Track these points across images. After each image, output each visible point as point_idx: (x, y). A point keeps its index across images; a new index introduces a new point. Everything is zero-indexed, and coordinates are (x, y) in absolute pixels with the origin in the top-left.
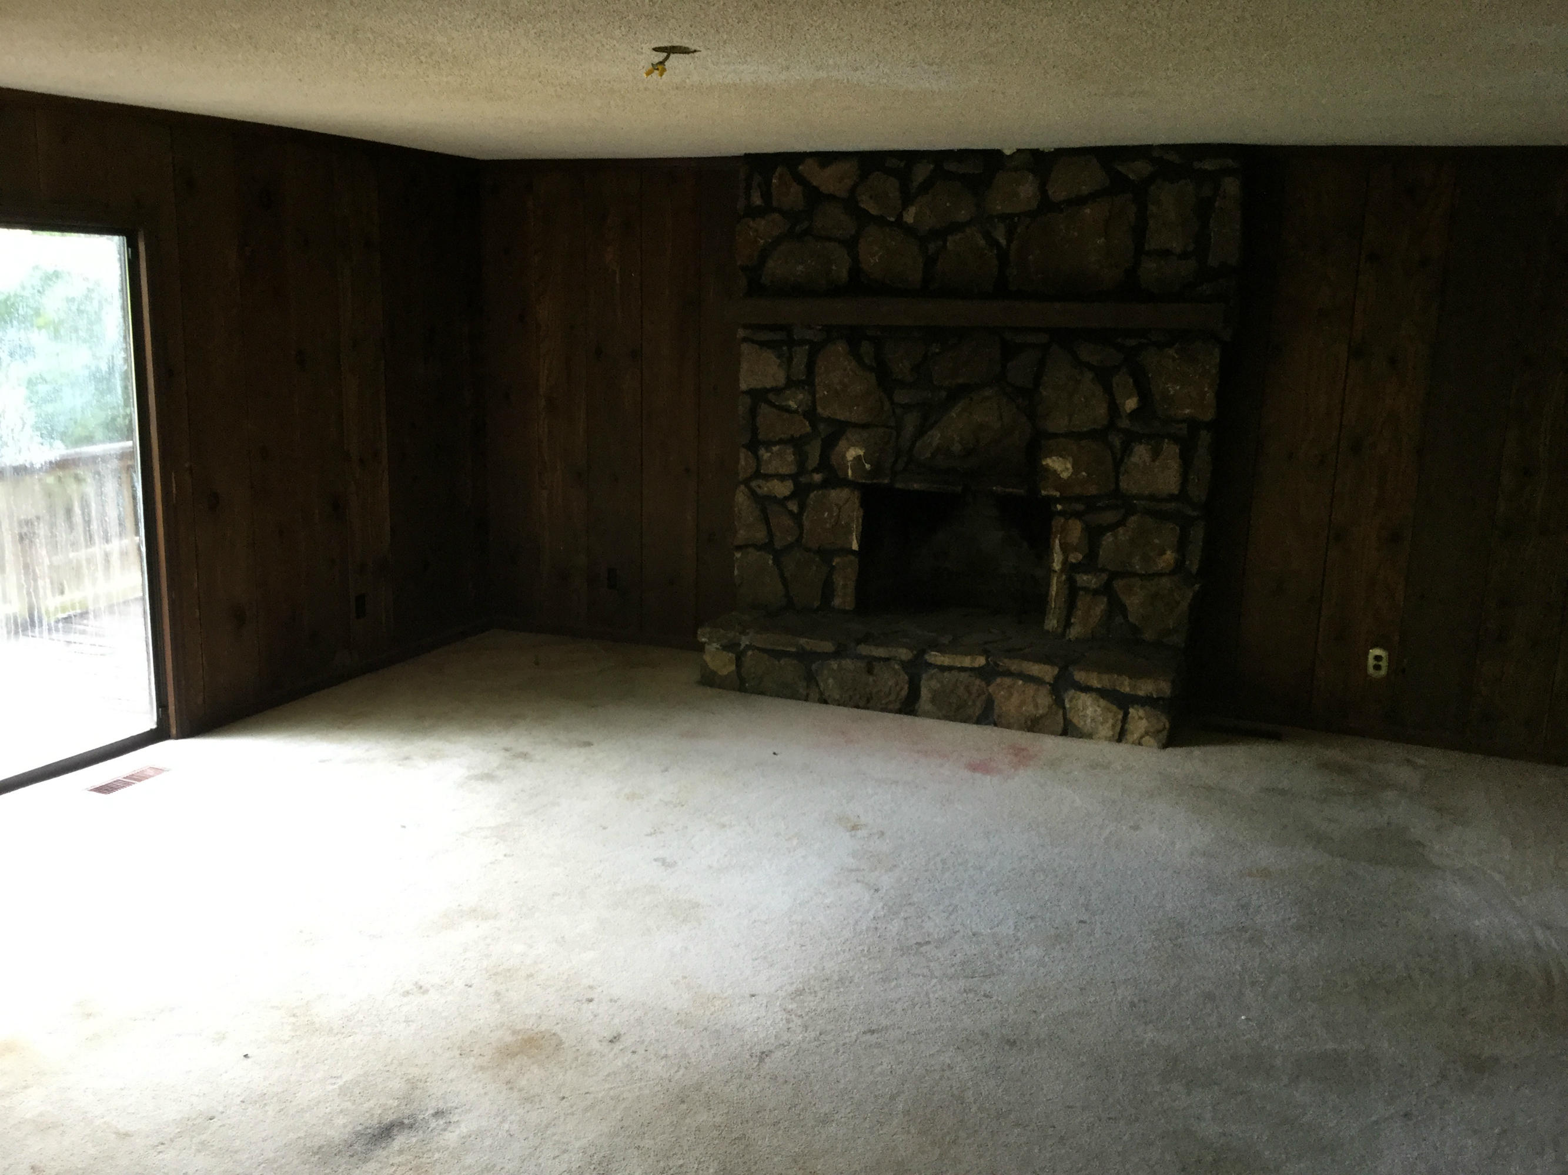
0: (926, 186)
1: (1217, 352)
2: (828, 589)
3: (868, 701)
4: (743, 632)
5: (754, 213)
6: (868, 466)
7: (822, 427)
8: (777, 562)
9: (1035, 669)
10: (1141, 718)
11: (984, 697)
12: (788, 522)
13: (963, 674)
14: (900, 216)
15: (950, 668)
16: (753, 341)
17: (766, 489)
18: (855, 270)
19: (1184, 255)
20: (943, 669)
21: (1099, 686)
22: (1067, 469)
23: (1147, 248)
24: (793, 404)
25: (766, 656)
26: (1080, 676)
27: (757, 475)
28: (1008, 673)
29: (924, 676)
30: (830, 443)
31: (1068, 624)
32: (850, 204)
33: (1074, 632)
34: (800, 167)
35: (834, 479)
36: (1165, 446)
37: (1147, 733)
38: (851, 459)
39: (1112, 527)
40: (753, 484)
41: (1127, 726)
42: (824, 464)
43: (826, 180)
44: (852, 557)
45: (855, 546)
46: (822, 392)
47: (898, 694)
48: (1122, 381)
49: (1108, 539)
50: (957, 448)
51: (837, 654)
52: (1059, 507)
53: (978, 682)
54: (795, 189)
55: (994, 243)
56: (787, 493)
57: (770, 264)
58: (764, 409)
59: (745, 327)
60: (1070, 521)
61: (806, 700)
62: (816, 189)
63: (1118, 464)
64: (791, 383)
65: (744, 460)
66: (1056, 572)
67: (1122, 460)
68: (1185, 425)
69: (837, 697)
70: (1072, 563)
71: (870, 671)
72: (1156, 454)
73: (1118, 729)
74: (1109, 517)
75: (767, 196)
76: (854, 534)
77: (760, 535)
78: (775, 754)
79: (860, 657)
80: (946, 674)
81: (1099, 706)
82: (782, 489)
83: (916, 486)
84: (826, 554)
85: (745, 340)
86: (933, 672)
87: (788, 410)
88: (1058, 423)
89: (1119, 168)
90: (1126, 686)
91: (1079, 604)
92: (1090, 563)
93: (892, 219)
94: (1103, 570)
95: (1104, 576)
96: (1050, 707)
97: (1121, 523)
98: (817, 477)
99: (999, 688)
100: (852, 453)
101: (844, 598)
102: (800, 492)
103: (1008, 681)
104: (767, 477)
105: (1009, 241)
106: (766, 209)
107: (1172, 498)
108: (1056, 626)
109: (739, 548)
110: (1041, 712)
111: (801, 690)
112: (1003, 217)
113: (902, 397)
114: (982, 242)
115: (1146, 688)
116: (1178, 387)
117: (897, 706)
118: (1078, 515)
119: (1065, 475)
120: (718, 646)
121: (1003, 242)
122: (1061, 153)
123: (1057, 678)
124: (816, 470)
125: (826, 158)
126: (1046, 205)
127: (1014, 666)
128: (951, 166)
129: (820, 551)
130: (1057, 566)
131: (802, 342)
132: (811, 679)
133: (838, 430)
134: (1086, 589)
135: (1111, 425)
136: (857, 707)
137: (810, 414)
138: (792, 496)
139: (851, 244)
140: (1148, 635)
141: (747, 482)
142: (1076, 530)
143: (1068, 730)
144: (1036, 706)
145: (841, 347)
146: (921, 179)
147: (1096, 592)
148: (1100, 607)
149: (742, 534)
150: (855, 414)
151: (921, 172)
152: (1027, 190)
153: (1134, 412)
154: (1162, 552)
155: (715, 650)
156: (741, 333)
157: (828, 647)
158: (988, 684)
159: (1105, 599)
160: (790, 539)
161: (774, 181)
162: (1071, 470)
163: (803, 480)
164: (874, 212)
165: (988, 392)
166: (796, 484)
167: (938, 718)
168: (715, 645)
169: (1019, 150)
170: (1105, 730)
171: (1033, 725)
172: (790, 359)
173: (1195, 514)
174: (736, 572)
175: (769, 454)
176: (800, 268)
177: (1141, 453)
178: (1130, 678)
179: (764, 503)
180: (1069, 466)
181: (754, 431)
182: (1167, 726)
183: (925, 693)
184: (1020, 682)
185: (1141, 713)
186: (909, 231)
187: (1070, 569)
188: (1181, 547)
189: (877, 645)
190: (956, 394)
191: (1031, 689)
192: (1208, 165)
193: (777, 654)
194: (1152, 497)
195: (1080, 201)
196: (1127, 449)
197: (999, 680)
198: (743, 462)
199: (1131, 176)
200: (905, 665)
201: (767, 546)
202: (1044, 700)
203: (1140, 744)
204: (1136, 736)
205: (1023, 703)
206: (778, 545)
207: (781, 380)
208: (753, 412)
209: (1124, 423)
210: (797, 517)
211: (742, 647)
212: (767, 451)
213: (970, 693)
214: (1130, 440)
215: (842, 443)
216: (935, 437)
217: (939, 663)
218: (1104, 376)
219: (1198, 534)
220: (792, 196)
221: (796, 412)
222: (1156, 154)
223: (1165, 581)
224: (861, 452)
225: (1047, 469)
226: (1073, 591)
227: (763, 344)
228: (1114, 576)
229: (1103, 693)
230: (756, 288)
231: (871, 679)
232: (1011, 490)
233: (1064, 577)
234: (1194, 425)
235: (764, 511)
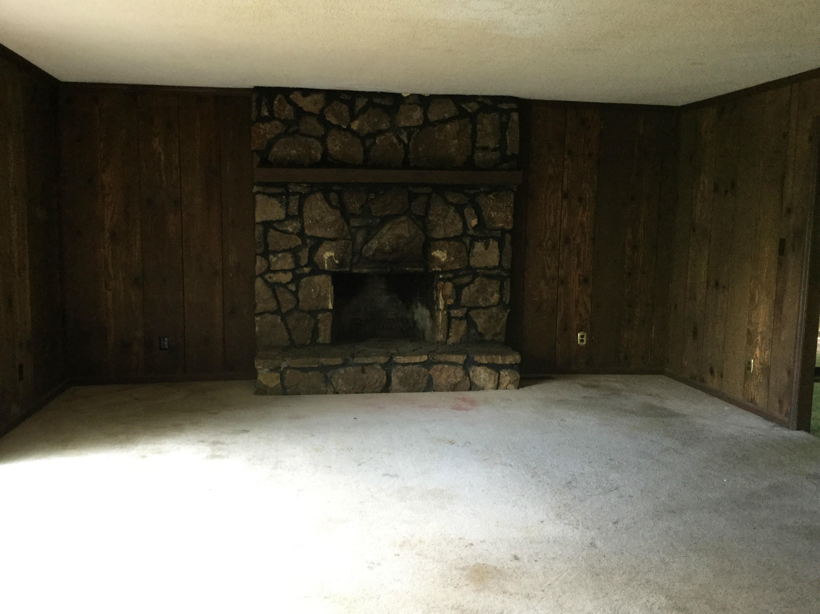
0: (364, 110)
1: (512, 196)
2: (315, 332)
3: (364, 388)
4: (283, 360)
5: (262, 119)
6: (337, 262)
7: (308, 241)
8: (283, 319)
9: (453, 358)
10: (506, 376)
11: (427, 377)
12: (289, 296)
13: (415, 366)
14: (349, 126)
15: (408, 364)
16: (264, 194)
17: (274, 279)
18: (325, 153)
19: (495, 150)
20: (404, 365)
21: (486, 362)
22: (445, 257)
23: (477, 145)
24: (291, 230)
25: (299, 372)
26: (477, 358)
27: (269, 270)
28: (440, 362)
29: (394, 370)
30: (313, 250)
31: (448, 337)
32: (321, 118)
33: (451, 341)
34: (291, 96)
35: (317, 270)
36: (491, 242)
37: (510, 383)
38: (327, 258)
39: (468, 284)
40: (267, 276)
41: (500, 381)
42: (311, 262)
43: (306, 104)
44: (329, 313)
45: (331, 307)
46: (308, 222)
47: (381, 383)
48: (468, 211)
49: (466, 291)
50: (387, 248)
51: (343, 365)
52: (441, 276)
53: (423, 369)
54: (288, 107)
55: (400, 141)
56: (289, 280)
57: (275, 149)
58: (272, 232)
59: (259, 184)
60: (446, 283)
61: (326, 394)
62: (301, 108)
63: (468, 252)
64: (288, 217)
65: (260, 264)
66: (441, 310)
67: (470, 249)
68: (500, 232)
69: (345, 389)
70: (449, 305)
71: (363, 371)
72: (487, 246)
73: (497, 382)
74: (466, 280)
75: (271, 111)
76: (330, 300)
77: (273, 305)
79: (358, 365)
80: (406, 367)
81: (487, 373)
82: (286, 278)
83: (365, 271)
84: (313, 313)
85: (258, 192)
86: (399, 367)
87: (286, 232)
88: (439, 233)
89: (463, 106)
90: (499, 360)
91: (453, 326)
92: (457, 304)
93: (345, 127)
94: (464, 307)
95: (465, 310)
96: (463, 377)
97: (472, 282)
98: (307, 270)
99: (435, 371)
100: (328, 255)
101: (324, 336)
102: (296, 279)
103: (440, 366)
104: (275, 272)
105: (409, 140)
106: (271, 118)
107: (495, 268)
108: (442, 338)
109: (257, 315)
110: (459, 380)
111: (323, 388)
112: (405, 128)
113: (355, 223)
114: (395, 140)
115: (509, 360)
116: (496, 213)
117: (380, 389)
118: (449, 280)
119: (443, 260)
120: (268, 370)
121: (406, 141)
122: (433, 97)
123: (465, 361)
124: (306, 266)
125: (306, 92)
126: (426, 123)
127: (442, 358)
128: (377, 100)
129: (310, 312)
130: (441, 307)
131: (294, 194)
132: (327, 381)
133: (318, 242)
134: (456, 318)
135: (465, 233)
136: (357, 393)
137: (301, 234)
138: (292, 281)
139: (323, 139)
140: (488, 338)
141: (262, 276)
142: (449, 287)
143: (472, 387)
144: (456, 378)
145: (319, 196)
146: (361, 106)
147: (461, 319)
148: (463, 326)
149: (260, 307)
150: (330, 233)
151: (361, 103)
152: (417, 114)
153: (476, 226)
154: (492, 295)
155: (266, 373)
156: (255, 189)
157: (339, 361)
158: (429, 370)
159: (466, 322)
160: (291, 306)
161: (275, 102)
162: (446, 257)
163: (298, 272)
164: (334, 121)
165: (403, 218)
166: (294, 274)
167: (403, 392)
168: (266, 370)
169: (411, 94)
170: (491, 385)
171: (454, 388)
172: (287, 205)
173: (505, 275)
174: (257, 329)
175: (275, 259)
176: (294, 152)
177: (479, 247)
178: (501, 356)
179: (273, 287)
180: (445, 255)
181: (266, 245)
182: (519, 377)
183: (394, 380)
184: (446, 366)
185: (507, 373)
186: (354, 133)
187: (448, 308)
188: (501, 292)
189: (367, 356)
190: (384, 220)
191: (452, 369)
192: (505, 106)
193: (305, 370)
194: (486, 268)
195: (445, 121)
196: (472, 245)
197: (435, 367)
198: (258, 263)
199: (469, 110)
200: (383, 366)
201: (278, 312)
202: (460, 373)
203: (506, 389)
204: (505, 385)
205: (449, 376)
206: (284, 310)
207: (283, 216)
208: (265, 235)
209: (471, 232)
210: (295, 294)
211: (282, 369)
212: (275, 257)
213: (420, 376)
214: (473, 239)
215: (321, 249)
216: (374, 244)
217: (402, 362)
218: (459, 209)
219: (507, 285)
220: (288, 112)
221: (292, 233)
222: (479, 100)
223: (494, 310)
224: (333, 254)
225: (434, 257)
226: (449, 319)
227: (270, 195)
228: (470, 309)
229: (489, 366)
230: (265, 163)
231: (365, 376)
232: (416, 269)
233: (445, 312)
234: (503, 231)
235: (274, 291)
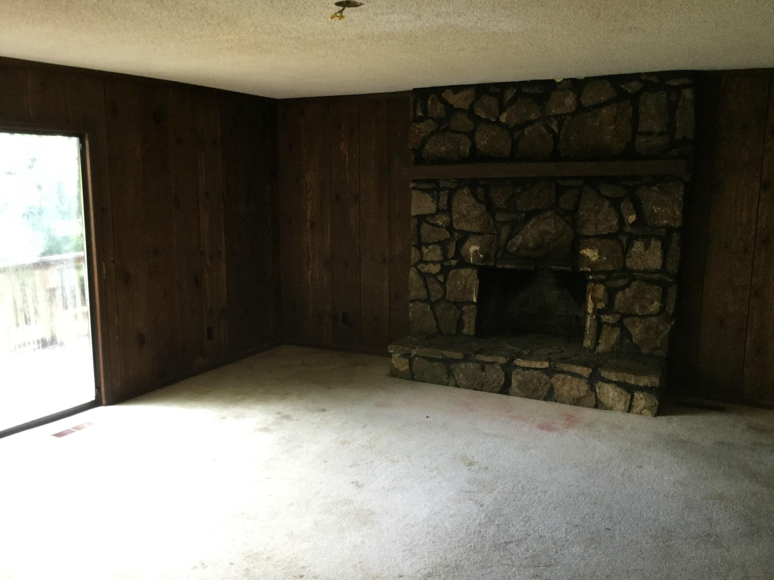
0: (513, 101)
1: (682, 188)
2: (460, 323)
3: (482, 386)
4: (413, 347)
5: (418, 120)
6: (481, 256)
7: (456, 235)
8: (432, 308)
9: (578, 369)
10: (641, 399)
11: (548, 385)
12: (437, 286)
13: (535, 372)
14: (498, 119)
15: (528, 369)
16: (418, 189)
17: (426, 269)
18: (474, 148)
19: (661, 134)
20: (525, 369)
21: (616, 380)
22: (595, 256)
23: (639, 130)
24: (441, 224)
25: (425, 360)
26: (605, 374)
27: (421, 261)
28: (562, 372)
29: (514, 373)
30: (460, 243)
31: (597, 344)
32: (471, 113)
33: (601, 348)
34: (443, 94)
35: (463, 263)
36: (652, 242)
37: (645, 407)
38: (472, 252)
39: (622, 288)
40: (419, 266)
41: (633, 404)
42: (458, 255)
43: (457, 101)
44: (474, 306)
45: (475, 300)
46: (455, 216)
47: (498, 384)
48: (626, 206)
49: (620, 295)
50: (531, 244)
51: (464, 360)
52: (591, 277)
53: (545, 376)
54: (440, 106)
55: (550, 130)
56: (437, 271)
57: (427, 147)
58: (425, 225)
59: (415, 181)
60: (597, 285)
61: (448, 385)
62: (452, 106)
63: (625, 253)
64: (439, 211)
65: (414, 254)
66: (589, 314)
67: (627, 249)
68: (663, 230)
69: (465, 384)
70: (599, 309)
71: (483, 369)
72: (647, 246)
73: (628, 404)
74: (621, 282)
75: (425, 111)
76: (474, 293)
77: (423, 294)
78: (427, 417)
79: (478, 362)
80: (526, 372)
81: (616, 392)
82: (435, 269)
83: (508, 266)
84: (458, 304)
85: (414, 188)
86: (519, 370)
87: (438, 226)
88: (589, 230)
89: (622, 86)
90: (632, 380)
91: (604, 333)
92: (609, 309)
93: (494, 120)
94: (617, 312)
95: (618, 317)
96: (587, 391)
97: (628, 285)
98: (454, 262)
99: (557, 380)
100: (473, 249)
101: (469, 328)
102: (445, 271)
103: (562, 376)
104: (426, 262)
105: (560, 130)
106: (426, 116)
107: (656, 271)
108: (590, 345)
109: (411, 301)
110: (582, 394)
111: (445, 379)
112: (556, 116)
113: (500, 217)
114: (544, 130)
115: (644, 381)
116: (659, 209)
117: (498, 389)
118: (602, 282)
119: (594, 259)
120: (399, 355)
121: (556, 130)
122: (588, 79)
123: (591, 375)
124: (453, 258)
125: (456, 89)
126: (580, 108)
127: (566, 368)
128: (526, 90)
129: (455, 303)
130: (590, 311)
131: (444, 189)
132: (450, 373)
133: (465, 236)
134: (607, 324)
135: (621, 230)
136: (476, 390)
137: (450, 227)
138: (440, 273)
139: (471, 135)
140: (645, 350)
141: (415, 265)
142: (601, 290)
143: (598, 405)
144: (579, 391)
145: (466, 191)
146: (509, 98)
147: (613, 325)
148: (616, 334)
149: (413, 294)
150: (475, 228)
151: (509, 94)
152: (570, 101)
153: (633, 223)
154: (652, 303)
155: (397, 357)
156: (412, 185)
157: (459, 355)
158: (551, 378)
159: (619, 329)
160: (440, 296)
161: (429, 102)
162: (597, 256)
163: (446, 264)
164: (483, 116)
165: (549, 214)
166: (442, 266)
167: (522, 397)
168: (398, 355)
169: (564, 79)
170: (621, 406)
171: (577, 402)
172: (438, 198)
173: (670, 280)
174: (410, 314)
175: (427, 250)
176: (443, 149)
177: (638, 246)
178: (634, 375)
179: (424, 276)
180: (596, 254)
181: (419, 237)
182: (657, 404)
183: (514, 383)
184: (569, 377)
185: (641, 395)
186: (504, 126)
187: (598, 312)
188: (663, 299)
189: (488, 355)
190: (530, 215)
191: (576, 381)
192: (674, 83)
193: (431, 360)
194: (645, 271)
195: (600, 106)
196: (630, 244)
197: (557, 376)
198: (413, 255)
199: (630, 91)
200: (502, 366)
201: (427, 300)
202: (584, 387)
203: (641, 414)
204: (638, 409)
205: (571, 389)
206: (433, 300)
207: (434, 210)
208: (418, 227)
209: (628, 229)
210: (443, 284)
211: (412, 356)
212: (427, 248)
213: (540, 383)
214: (632, 239)
215: (468, 243)
216: (518, 240)
217: (522, 366)
218: (615, 203)
219: (673, 292)
220: (439, 110)
221: (442, 226)
222: (643, 78)
223: (654, 320)
224: (477, 248)
225: (583, 256)
226: (600, 325)
227: (424, 190)
228: (624, 316)
229: (618, 384)
230: (419, 160)
231: (484, 374)
232: (563, 268)
233: (594, 317)
234: (669, 229)
235: (425, 281)
